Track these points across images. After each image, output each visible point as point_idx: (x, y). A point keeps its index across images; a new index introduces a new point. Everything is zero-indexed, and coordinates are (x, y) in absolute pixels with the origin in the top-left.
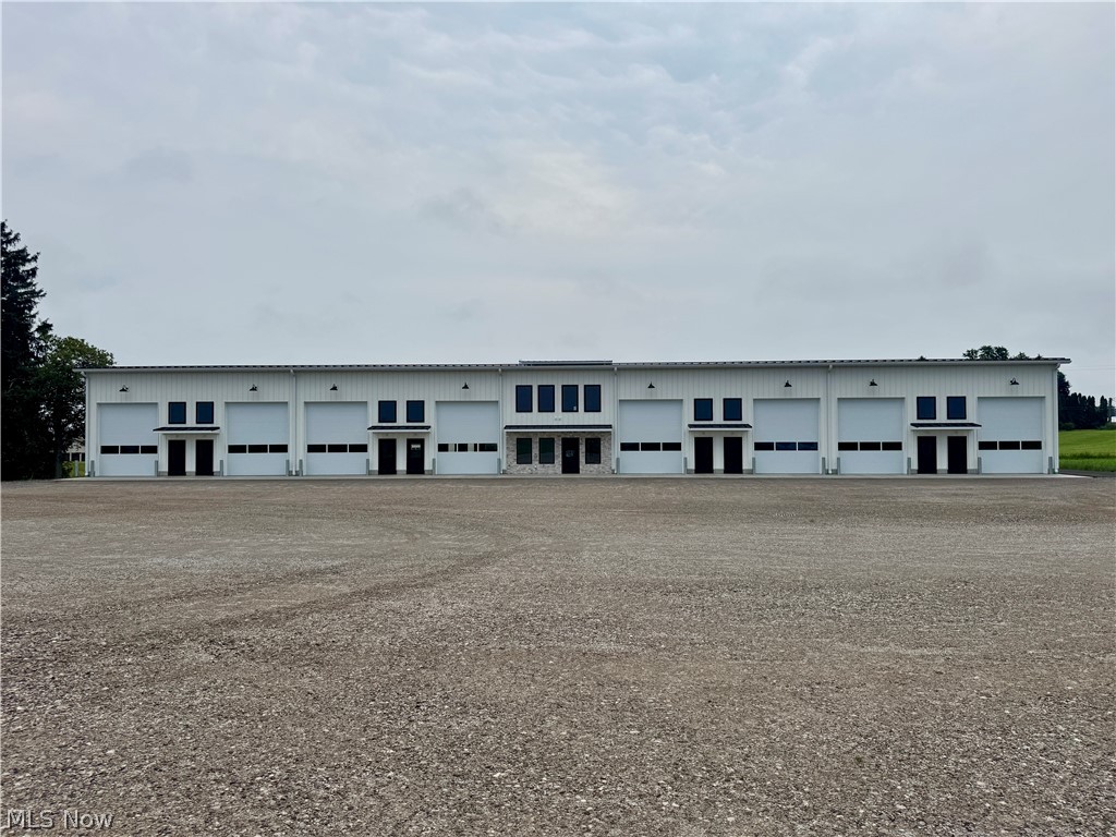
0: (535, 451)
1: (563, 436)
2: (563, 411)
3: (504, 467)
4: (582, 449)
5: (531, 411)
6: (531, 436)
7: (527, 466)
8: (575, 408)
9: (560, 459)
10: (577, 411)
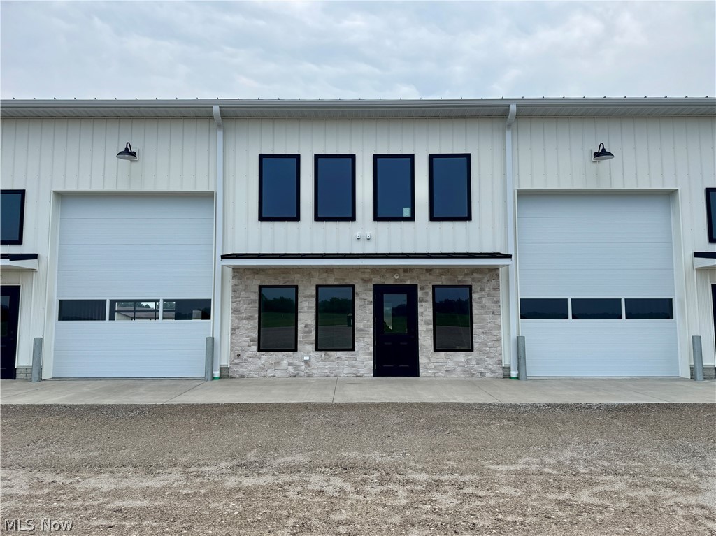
0: (307, 317)
1: (377, 280)
2: (377, 218)
3: (224, 359)
4: (425, 313)
5: (297, 218)
6: (296, 279)
7: (284, 358)
8: (406, 212)
9: (369, 339)
10: (412, 218)
